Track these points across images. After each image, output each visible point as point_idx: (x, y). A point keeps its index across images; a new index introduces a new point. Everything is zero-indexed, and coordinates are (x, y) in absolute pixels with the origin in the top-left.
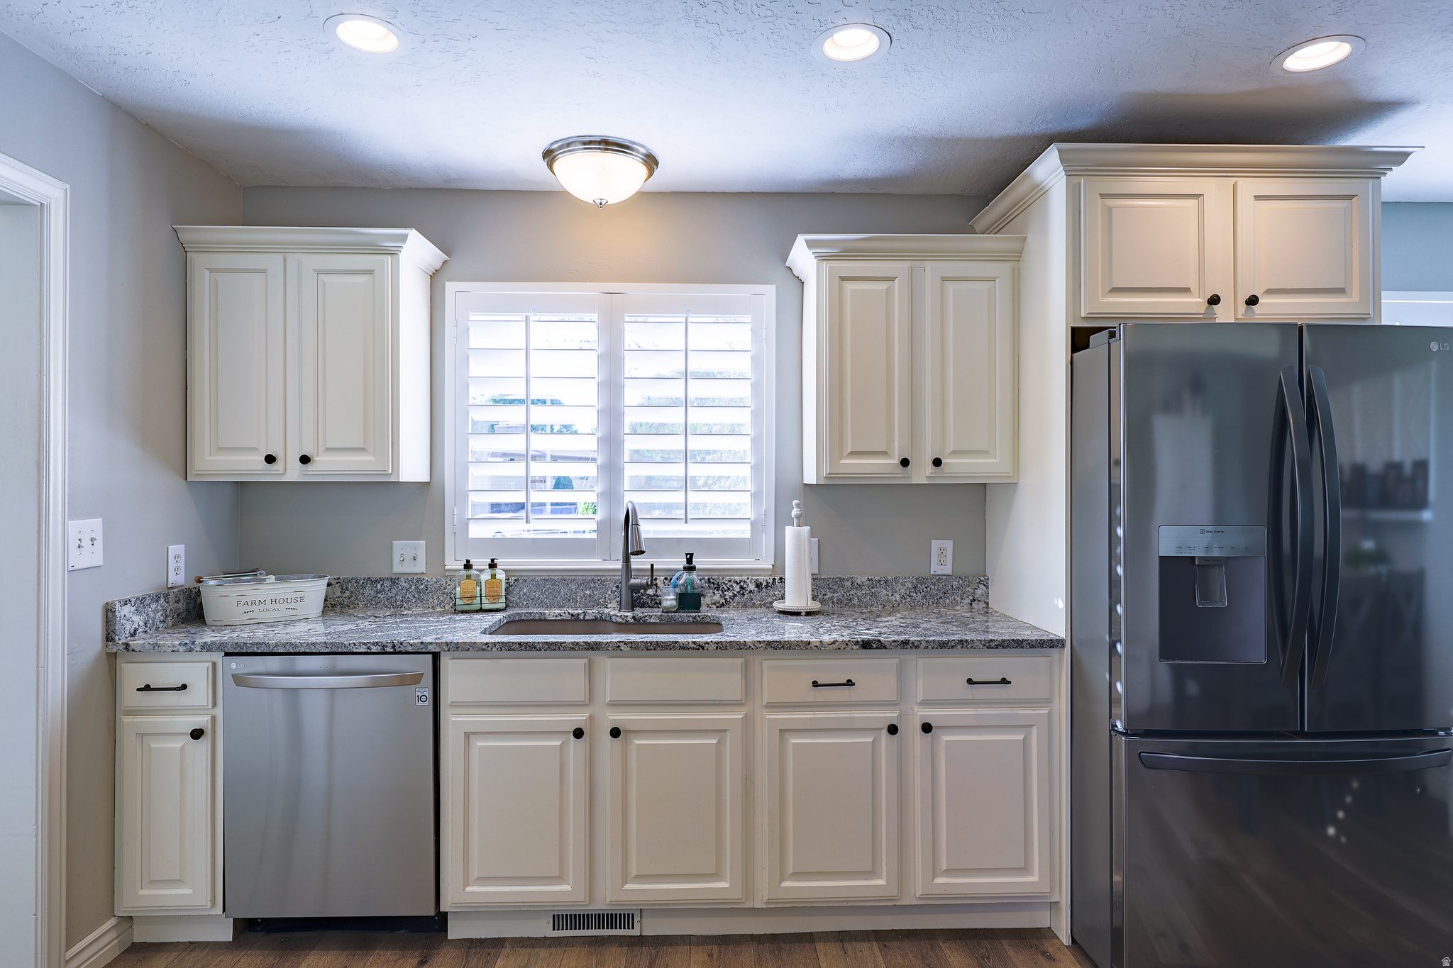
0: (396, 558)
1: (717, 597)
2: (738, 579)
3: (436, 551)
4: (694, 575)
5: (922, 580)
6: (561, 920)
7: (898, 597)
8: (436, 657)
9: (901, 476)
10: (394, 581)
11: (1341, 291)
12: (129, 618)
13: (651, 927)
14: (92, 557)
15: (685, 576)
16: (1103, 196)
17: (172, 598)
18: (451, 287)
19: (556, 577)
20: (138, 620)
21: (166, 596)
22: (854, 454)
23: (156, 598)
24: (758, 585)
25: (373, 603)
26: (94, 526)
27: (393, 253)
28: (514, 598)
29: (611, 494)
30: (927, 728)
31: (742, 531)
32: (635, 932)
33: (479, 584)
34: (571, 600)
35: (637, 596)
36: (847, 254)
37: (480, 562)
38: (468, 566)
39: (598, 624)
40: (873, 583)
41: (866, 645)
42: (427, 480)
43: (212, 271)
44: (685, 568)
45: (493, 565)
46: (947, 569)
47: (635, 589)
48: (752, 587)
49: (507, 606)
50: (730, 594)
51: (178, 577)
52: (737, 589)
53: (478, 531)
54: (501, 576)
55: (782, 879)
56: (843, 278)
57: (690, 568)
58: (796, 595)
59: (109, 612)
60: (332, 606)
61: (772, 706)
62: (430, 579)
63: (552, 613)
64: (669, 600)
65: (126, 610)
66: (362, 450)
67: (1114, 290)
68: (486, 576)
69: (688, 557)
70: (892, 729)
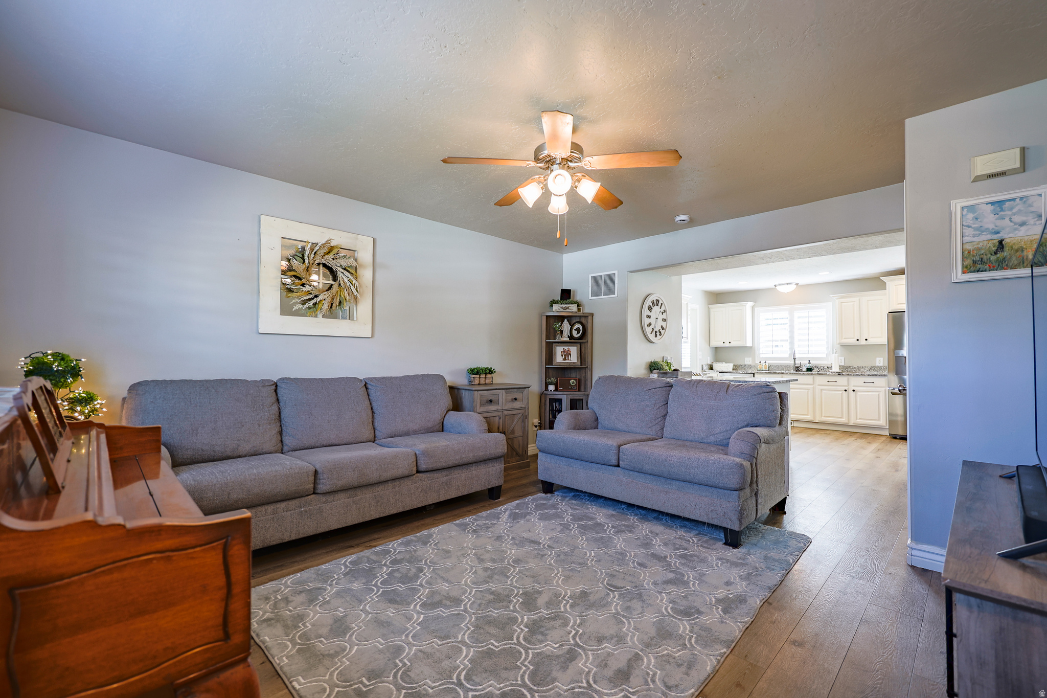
0: (746, 361)
1: (817, 369)
2: (822, 366)
3: (754, 359)
4: (811, 364)
5: (873, 367)
7: (866, 371)
8: (754, 374)
9: (857, 343)
10: (745, 365)
18: (756, 309)
19: (779, 365)
22: (845, 338)
24: (828, 367)
27: (745, 306)
28: (770, 369)
29: (792, 348)
30: (854, 391)
31: (824, 356)
33: (762, 366)
34: (782, 370)
35: (798, 369)
36: (842, 297)
37: (763, 362)
38: (760, 362)
40: (858, 367)
42: (752, 346)
43: (714, 312)
45: (765, 362)
46: (881, 365)
47: (796, 367)
48: (826, 368)
50: (820, 369)
51: (709, 363)
52: (822, 368)
53: (762, 356)
54: (767, 364)
55: (822, 417)
56: (842, 303)
57: (809, 363)
58: (836, 369)
59: (702, 366)
61: (819, 385)
62: (753, 365)
63: (778, 372)
64: (804, 369)
66: (740, 341)
67: (899, 304)
68: (764, 364)
69: (809, 361)
70: (846, 390)
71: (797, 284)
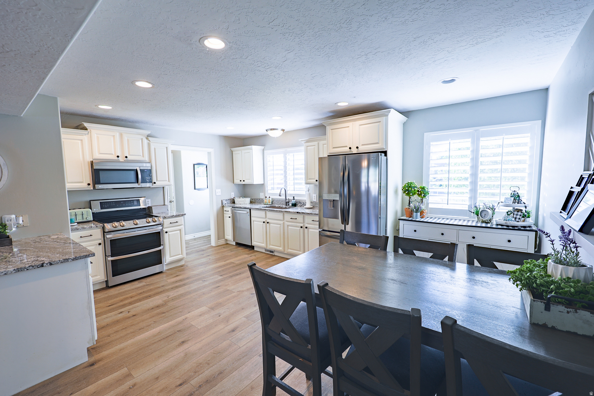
0: (260, 196)
1: (300, 205)
2: (303, 202)
3: (265, 194)
4: (295, 200)
6: (266, 250)
8: (250, 210)
9: (316, 183)
10: (260, 199)
11: (378, 143)
12: (225, 202)
13: (276, 254)
14: (220, 194)
15: (293, 200)
16: (332, 129)
17: (231, 200)
18: (265, 151)
19: (279, 200)
20: (226, 202)
21: (230, 199)
22: (309, 179)
23: (229, 200)
25: (257, 202)
26: (220, 190)
27: (252, 149)
30: (306, 228)
31: (304, 193)
32: (274, 254)
33: (267, 200)
34: (280, 204)
35: (287, 203)
36: (307, 141)
37: (268, 197)
38: (266, 197)
39: (282, 208)
41: (298, 213)
42: (263, 183)
43: (235, 154)
44: (293, 199)
45: (269, 197)
47: (287, 202)
49: (272, 204)
50: (302, 204)
51: (232, 197)
52: (303, 203)
53: (269, 192)
54: (270, 199)
55: (288, 249)
56: (307, 146)
57: (294, 199)
58: (308, 205)
59: (222, 201)
60: (251, 202)
61: (286, 221)
62: (264, 199)
63: (276, 206)
64: (290, 205)
65: (224, 201)
66: (250, 179)
67: (333, 148)
68: (268, 199)
69: (294, 197)
70: (301, 227)
71: (283, 130)
